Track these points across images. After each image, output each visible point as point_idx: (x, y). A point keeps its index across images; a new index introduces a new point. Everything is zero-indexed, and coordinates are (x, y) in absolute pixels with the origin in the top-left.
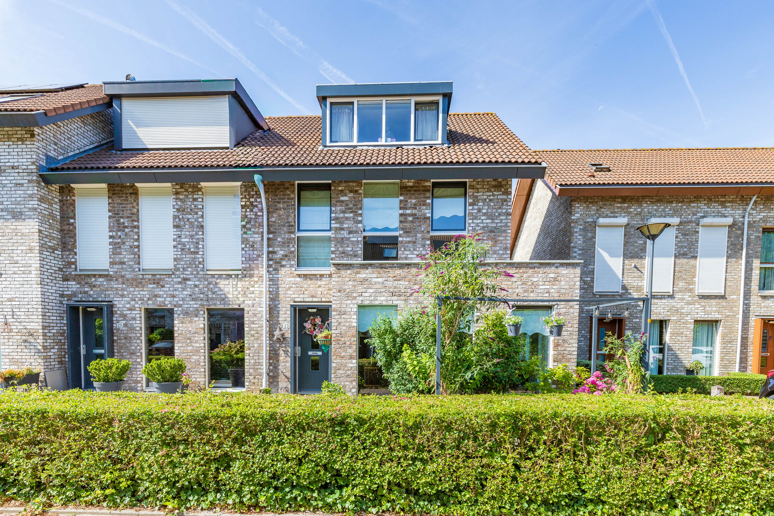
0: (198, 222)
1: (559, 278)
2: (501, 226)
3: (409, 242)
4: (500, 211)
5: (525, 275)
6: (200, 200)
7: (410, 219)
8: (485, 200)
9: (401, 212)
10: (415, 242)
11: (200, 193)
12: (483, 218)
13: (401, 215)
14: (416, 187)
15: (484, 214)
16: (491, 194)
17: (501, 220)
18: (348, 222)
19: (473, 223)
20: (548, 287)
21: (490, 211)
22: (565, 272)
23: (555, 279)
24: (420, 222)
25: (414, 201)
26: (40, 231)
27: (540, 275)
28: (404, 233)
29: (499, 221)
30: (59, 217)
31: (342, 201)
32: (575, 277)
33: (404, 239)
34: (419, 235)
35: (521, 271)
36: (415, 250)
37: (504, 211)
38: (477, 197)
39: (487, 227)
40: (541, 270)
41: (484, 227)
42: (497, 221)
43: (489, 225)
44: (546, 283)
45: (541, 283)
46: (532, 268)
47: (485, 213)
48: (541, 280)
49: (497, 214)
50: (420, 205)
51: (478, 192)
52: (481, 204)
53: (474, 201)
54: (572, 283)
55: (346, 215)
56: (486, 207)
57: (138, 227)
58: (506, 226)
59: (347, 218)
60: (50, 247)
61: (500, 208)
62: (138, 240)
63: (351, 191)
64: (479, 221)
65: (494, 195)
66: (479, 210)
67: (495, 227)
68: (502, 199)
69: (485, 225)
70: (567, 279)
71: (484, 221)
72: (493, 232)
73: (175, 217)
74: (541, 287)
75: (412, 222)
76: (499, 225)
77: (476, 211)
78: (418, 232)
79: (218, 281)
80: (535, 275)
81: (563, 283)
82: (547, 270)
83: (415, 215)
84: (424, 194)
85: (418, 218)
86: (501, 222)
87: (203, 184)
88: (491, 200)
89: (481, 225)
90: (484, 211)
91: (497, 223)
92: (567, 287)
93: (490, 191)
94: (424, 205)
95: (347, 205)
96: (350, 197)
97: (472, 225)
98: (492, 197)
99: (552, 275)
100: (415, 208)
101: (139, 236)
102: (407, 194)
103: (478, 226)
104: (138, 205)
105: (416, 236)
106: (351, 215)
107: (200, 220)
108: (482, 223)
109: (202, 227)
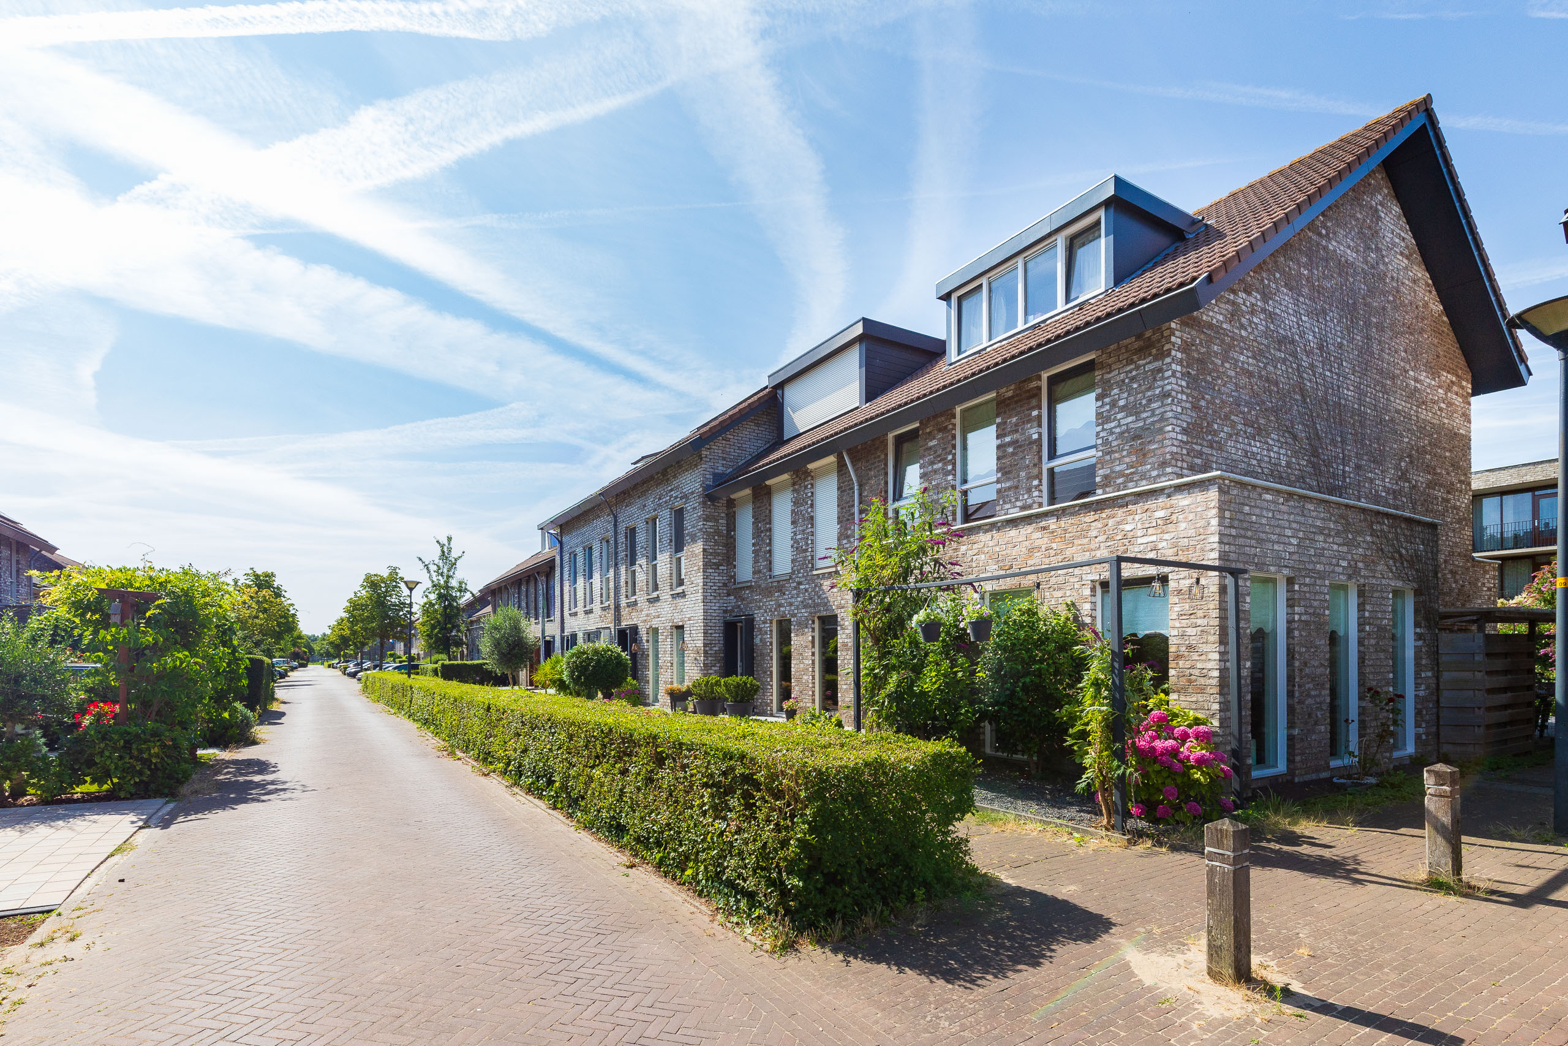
0: (809, 513)
1: (1174, 517)
2: (1153, 423)
3: (1009, 488)
4: (1149, 393)
5: (1111, 522)
6: (809, 486)
7: (1010, 450)
8: (1123, 381)
9: (999, 441)
10: (1017, 487)
11: (809, 478)
12: (1119, 416)
13: (999, 447)
14: (1017, 395)
15: (1123, 409)
16: (1132, 367)
17: (1153, 411)
18: (937, 477)
19: (1103, 430)
20: (1154, 538)
21: (1132, 399)
22: (1185, 502)
23: (1167, 521)
24: (1023, 452)
25: (1014, 420)
26: (704, 550)
27: (1137, 517)
28: (1003, 475)
29: (1149, 414)
30: (725, 532)
31: (930, 448)
32: (1208, 509)
33: (1003, 485)
34: (1023, 474)
35: (1104, 515)
36: (1017, 499)
37: (1157, 391)
38: (1109, 381)
39: (1128, 431)
40: (1139, 507)
41: (1123, 433)
42: (1144, 415)
43: (1132, 426)
44: (1150, 531)
45: (1140, 533)
46: (1122, 506)
47: (1124, 406)
48: (1139, 526)
49: (1144, 402)
50: (1023, 423)
51: (1109, 373)
52: (1116, 391)
53: (1104, 390)
54: (1202, 523)
55: (935, 467)
56: (1125, 395)
57: (770, 530)
58: (1162, 419)
59: (935, 471)
60: (714, 564)
61: (1149, 389)
62: (770, 544)
63: (940, 430)
64: (1113, 425)
65: (1137, 368)
66: (1113, 404)
67: (1141, 428)
68: (1152, 371)
69: (1125, 427)
70: (1191, 516)
71: (1123, 422)
72: (1139, 437)
73: (793, 511)
74: (1140, 541)
75: (1013, 454)
76: (1149, 421)
77: (1108, 407)
78: (1021, 469)
79: (822, 582)
80: (1130, 518)
81: (1183, 526)
82: (1151, 504)
83: (1017, 441)
84: (1029, 403)
85: (1020, 446)
86: (1153, 415)
87: (811, 466)
88: (1133, 379)
89: (1118, 430)
90: (1122, 403)
91: (1145, 419)
92: (1192, 532)
93: (1132, 362)
94: (1029, 421)
95: (936, 452)
96: (939, 440)
97: (1102, 434)
98: (1134, 373)
99: (1160, 514)
100: (1017, 431)
101: (770, 540)
102: (1005, 412)
103: (1112, 433)
104: (770, 505)
105: (1018, 476)
106: (940, 465)
107: (810, 510)
108: (1119, 426)
109: (812, 518)
